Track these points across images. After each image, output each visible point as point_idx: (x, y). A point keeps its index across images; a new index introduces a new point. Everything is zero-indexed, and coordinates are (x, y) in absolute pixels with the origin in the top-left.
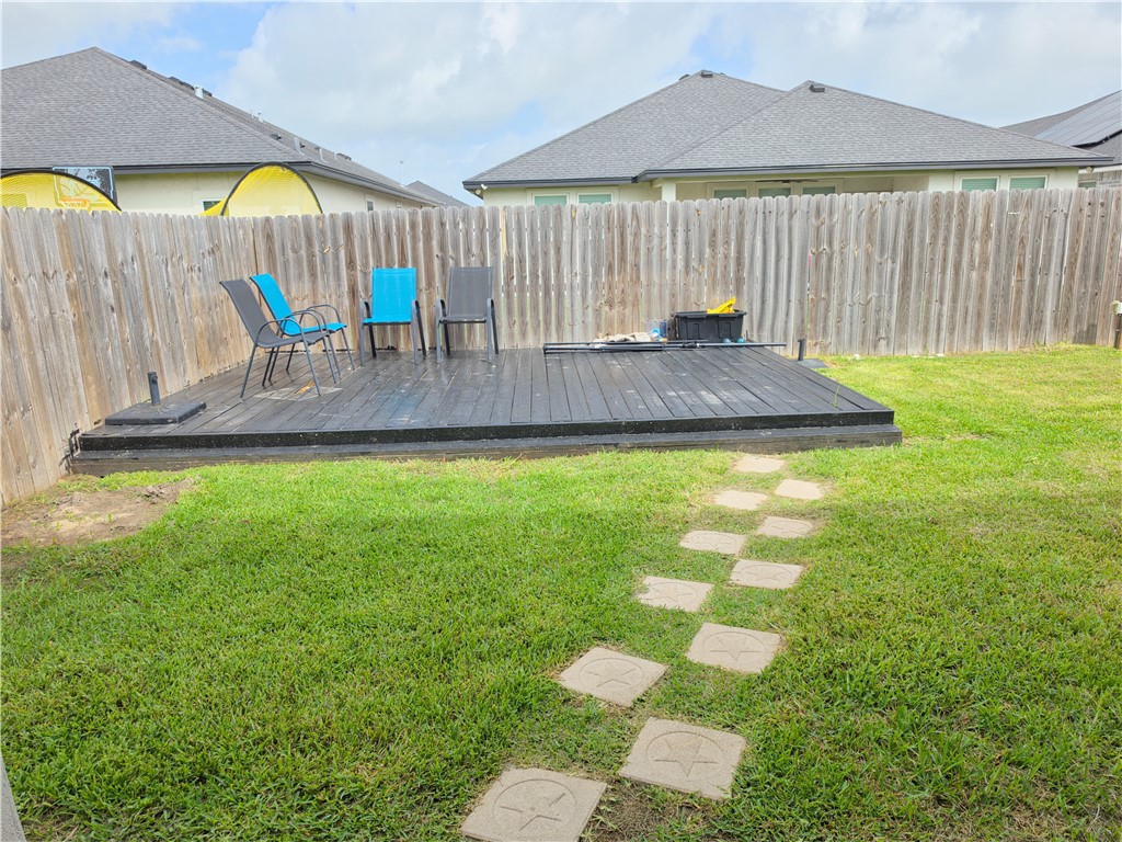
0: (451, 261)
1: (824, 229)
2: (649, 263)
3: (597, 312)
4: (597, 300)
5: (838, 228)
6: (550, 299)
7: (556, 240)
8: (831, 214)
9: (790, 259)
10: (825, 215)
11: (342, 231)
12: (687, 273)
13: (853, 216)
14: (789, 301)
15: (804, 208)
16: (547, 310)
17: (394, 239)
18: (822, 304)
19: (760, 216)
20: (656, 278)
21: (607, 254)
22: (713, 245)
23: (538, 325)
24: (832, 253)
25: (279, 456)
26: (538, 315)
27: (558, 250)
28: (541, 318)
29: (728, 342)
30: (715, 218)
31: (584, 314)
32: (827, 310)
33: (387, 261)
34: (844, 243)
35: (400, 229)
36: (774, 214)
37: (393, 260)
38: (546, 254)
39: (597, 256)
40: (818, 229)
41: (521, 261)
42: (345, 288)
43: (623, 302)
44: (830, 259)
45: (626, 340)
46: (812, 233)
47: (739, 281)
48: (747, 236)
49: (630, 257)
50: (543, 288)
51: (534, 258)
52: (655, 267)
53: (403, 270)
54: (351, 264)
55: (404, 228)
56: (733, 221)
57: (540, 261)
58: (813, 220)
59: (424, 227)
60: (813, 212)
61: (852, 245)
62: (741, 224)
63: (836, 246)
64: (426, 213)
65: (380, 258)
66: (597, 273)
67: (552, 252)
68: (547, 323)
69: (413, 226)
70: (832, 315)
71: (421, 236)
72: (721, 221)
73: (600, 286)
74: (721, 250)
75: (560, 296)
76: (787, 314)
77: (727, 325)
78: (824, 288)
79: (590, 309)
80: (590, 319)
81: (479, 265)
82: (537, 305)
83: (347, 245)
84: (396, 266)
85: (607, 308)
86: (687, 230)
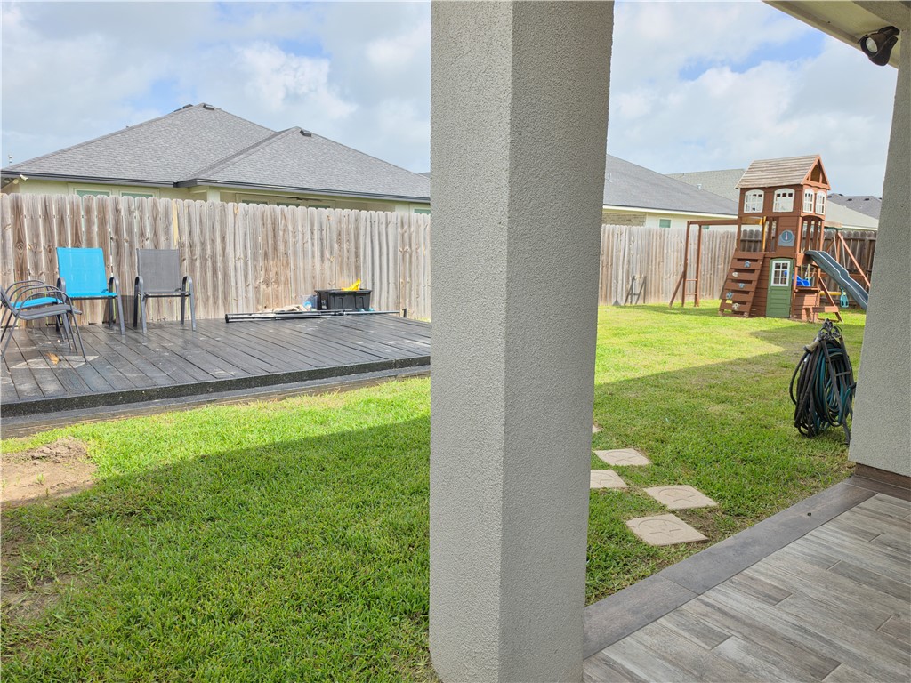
0: (125, 243)
1: (406, 235)
2: (295, 252)
3: (257, 289)
4: (256, 280)
5: (414, 235)
6: (217, 278)
7: (221, 231)
8: (410, 226)
9: (388, 255)
10: (406, 227)
11: (9, 210)
12: (322, 261)
13: (422, 228)
14: (388, 283)
15: (394, 220)
16: (215, 288)
17: (68, 221)
18: (408, 285)
19: (368, 223)
20: (301, 265)
21: (263, 244)
22: (339, 241)
23: (208, 300)
24: (412, 251)
25: (131, 412)
26: (207, 292)
27: (223, 238)
28: (210, 293)
29: (363, 311)
30: (340, 222)
31: (246, 291)
32: (411, 290)
33: (59, 241)
34: (418, 245)
35: (74, 213)
36: (377, 223)
37: (66, 241)
38: (213, 241)
39: (255, 245)
40: (403, 235)
41: (192, 246)
42: (12, 265)
43: (277, 282)
44: (411, 256)
45: (293, 310)
46: (399, 237)
47: (357, 268)
48: (362, 238)
49: (281, 247)
50: (211, 269)
51: (203, 244)
52: (300, 255)
53: (76, 250)
54: (19, 242)
55: (79, 213)
56: (352, 226)
57: (209, 247)
58: (399, 229)
59: (99, 212)
60: (399, 224)
61: (422, 248)
62: (357, 228)
63: (414, 248)
64: (102, 200)
65: (52, 237)
66: (255, 259)
67: (218, 240)
68: (215, 298)
69: (88, 211)
70: (414, 293)
71: (96, 220)
72: (344, 226)
73: (259, 269)
74: (345, 246)
75: (226, 276)
76: (388, 292)
77: (360, 299)
78: (408, 275)
79: (251, 287)
80: (251, 294)
81: (152, 247)
82: (206, 282)
83: (15, 224)
84: (70, 246)
85: (264, 286)
86: (321, 230)
